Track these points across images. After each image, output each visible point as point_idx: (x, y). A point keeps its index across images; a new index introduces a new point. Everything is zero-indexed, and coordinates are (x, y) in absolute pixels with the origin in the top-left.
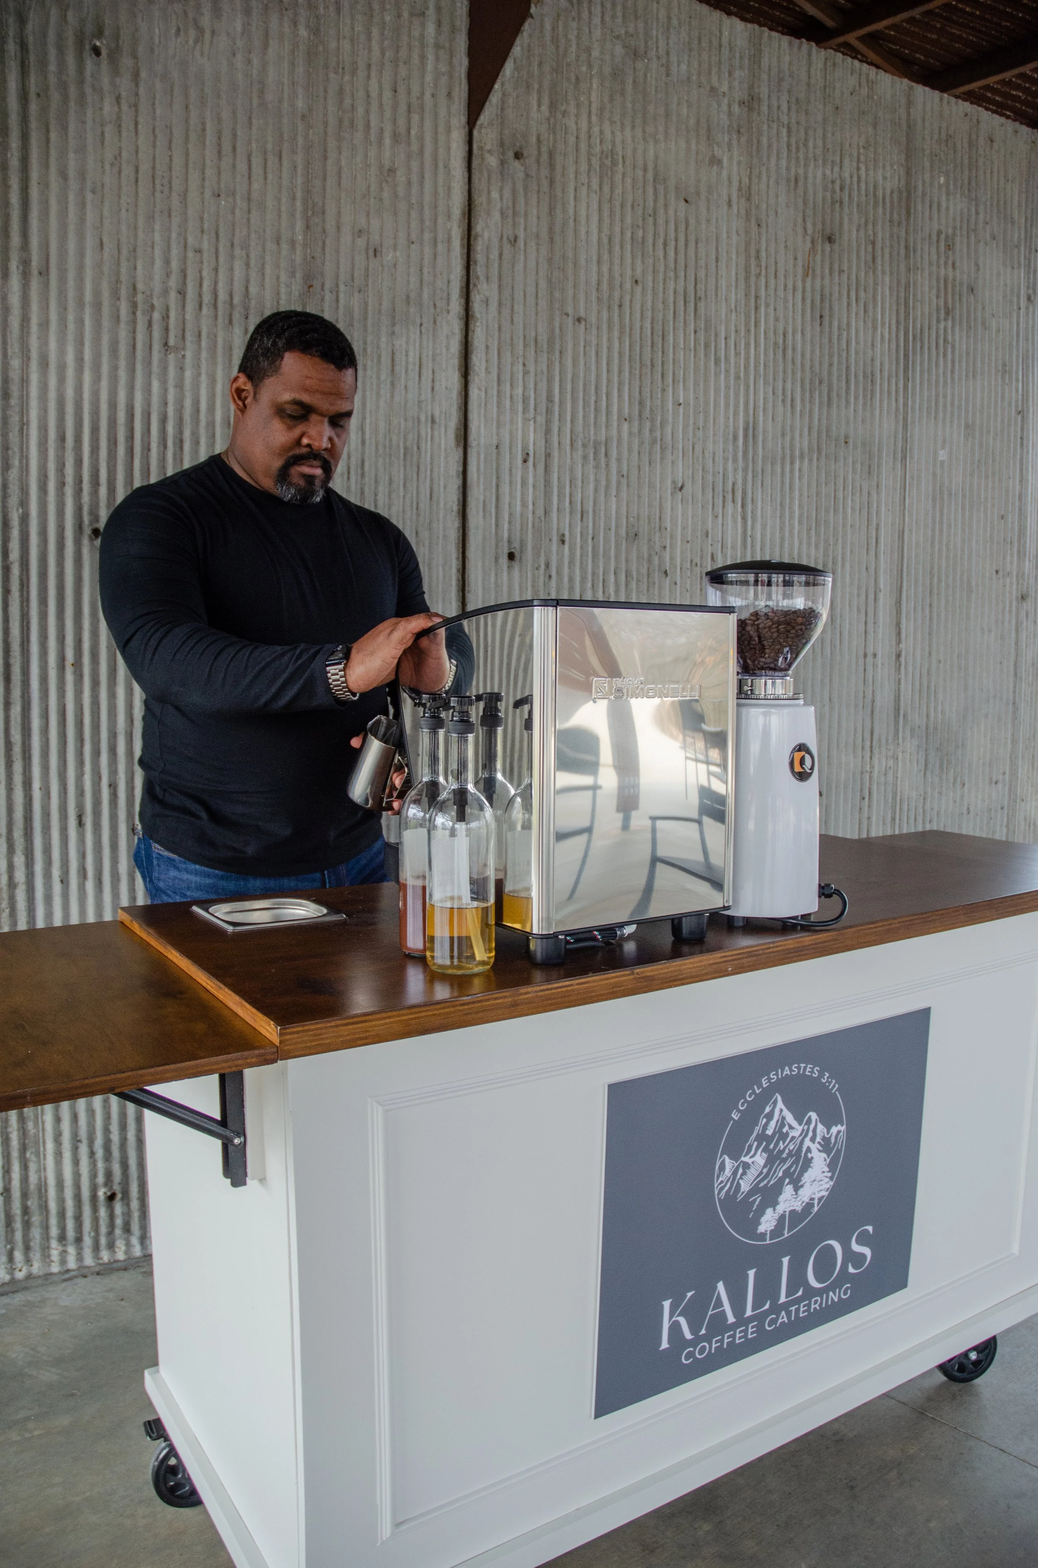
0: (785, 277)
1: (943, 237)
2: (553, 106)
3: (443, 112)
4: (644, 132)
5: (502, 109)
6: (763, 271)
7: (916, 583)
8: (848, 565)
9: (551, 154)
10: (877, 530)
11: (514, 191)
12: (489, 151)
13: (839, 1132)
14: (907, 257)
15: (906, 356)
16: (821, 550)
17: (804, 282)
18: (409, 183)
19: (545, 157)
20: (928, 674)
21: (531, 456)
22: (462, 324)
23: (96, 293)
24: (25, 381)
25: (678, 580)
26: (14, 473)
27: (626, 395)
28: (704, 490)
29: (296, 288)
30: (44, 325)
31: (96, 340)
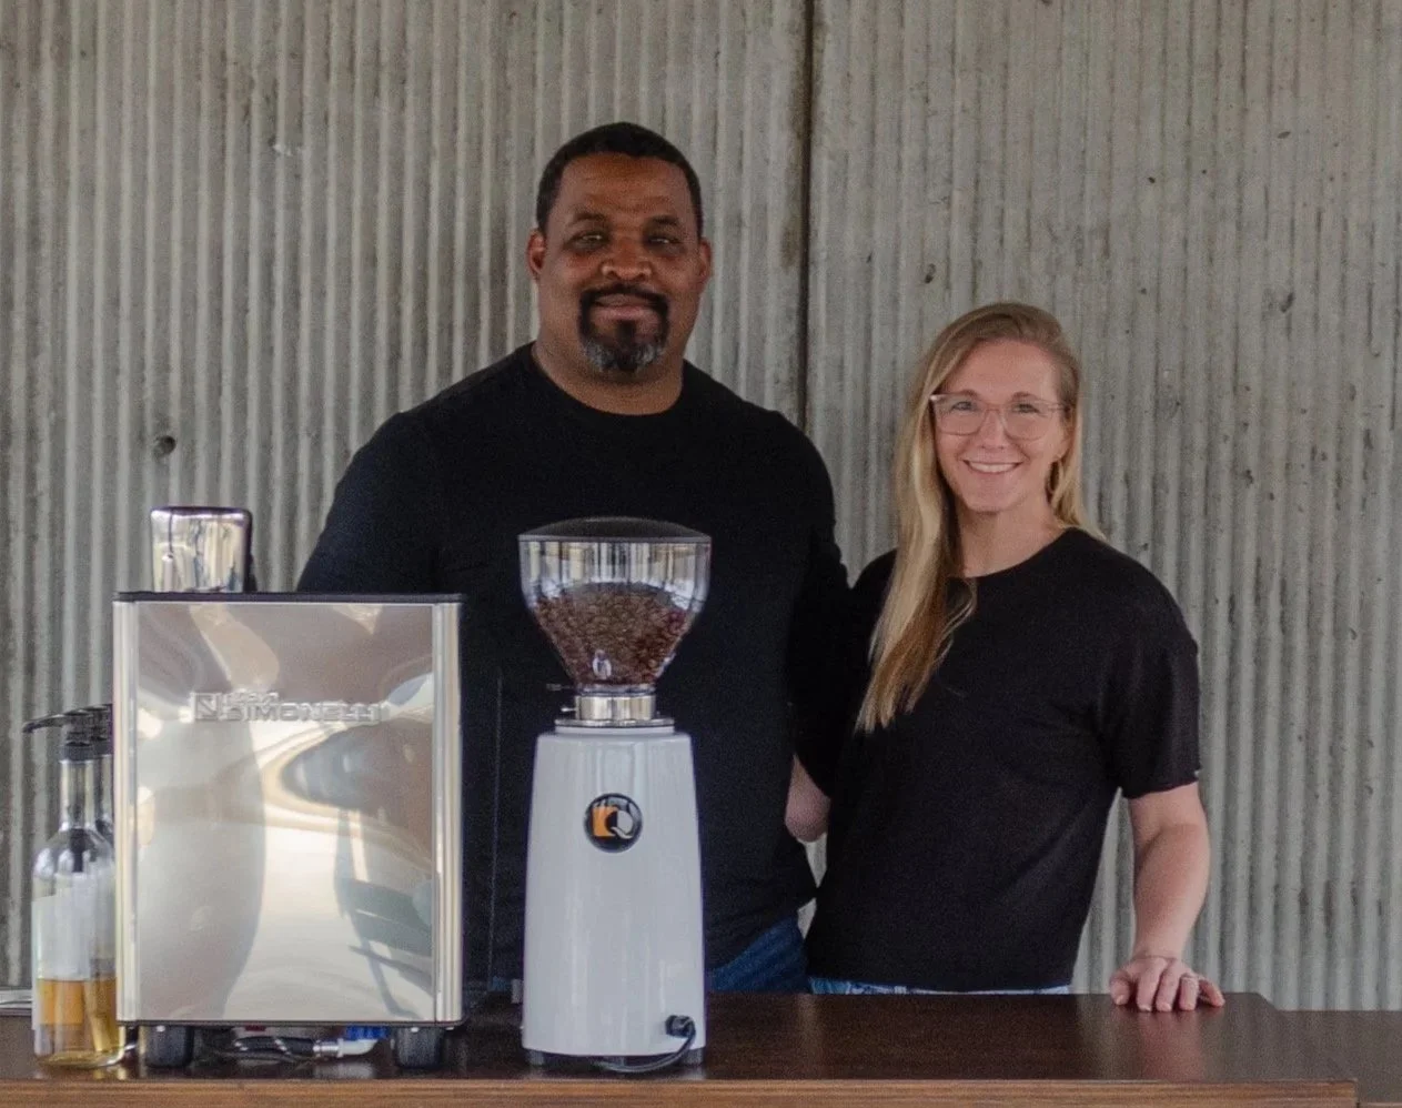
21: (940, 268)
22: (798, 42)
23: (165, 74)
24: (61, 220)
25: (1278, 488)
26: (44, 362)
27: (1152, 128)
28: (1344, 303)
29: (487, 21)
30: (88, 131)
31: (165, 146)
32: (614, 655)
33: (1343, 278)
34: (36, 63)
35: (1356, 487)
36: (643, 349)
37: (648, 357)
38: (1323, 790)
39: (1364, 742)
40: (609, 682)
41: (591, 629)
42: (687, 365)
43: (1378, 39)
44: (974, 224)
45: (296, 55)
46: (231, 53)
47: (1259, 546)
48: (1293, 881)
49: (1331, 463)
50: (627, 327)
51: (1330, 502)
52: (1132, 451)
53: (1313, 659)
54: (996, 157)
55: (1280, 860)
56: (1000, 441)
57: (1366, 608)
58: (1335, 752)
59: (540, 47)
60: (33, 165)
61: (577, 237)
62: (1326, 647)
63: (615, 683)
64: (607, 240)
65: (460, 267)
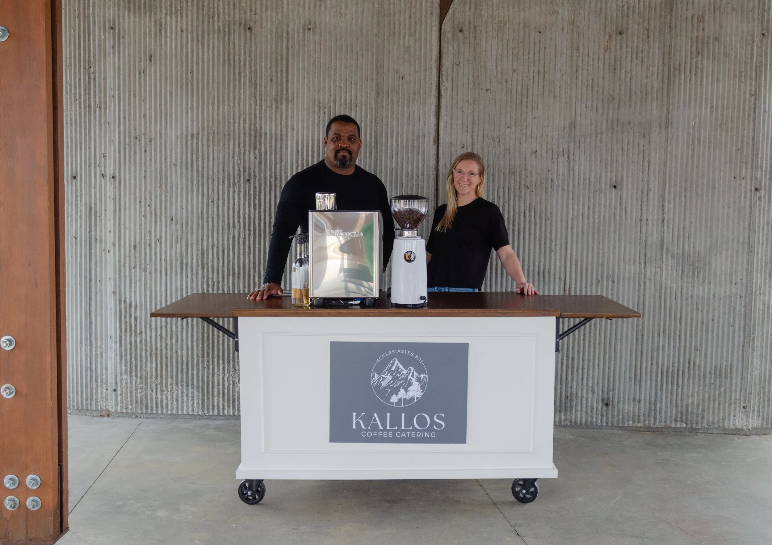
0: (593, 55)
1: (696, 17)
2: (476, 8)
3: (429, 21)
4: (519, 8)
5: (454, 15)
6: (581, 55)
7: (675, 185)
8: (630, 180)
9: (475, 27)
10: (649, 162)
11: (459, 45)
12: (448, 32)
13: (424, 377)
14: (671, 31)
15: (669, 79)
16: (614, 174)
17: (604, 55)
18: (416, 50)
19: (472, 29)
20: (684, 229)
21: (466, 145)
22: (436, 99)
23: (308, 105)
24: (287, 135)
25: (534, 190)
26: (283, 163)
27: (508, 117)
28: (547, 152)
29: (373, 95)
30: (292, 117)
31: (308, 120)
32: (410, 223)
33: (547, 147)
34: (282, 103)
35: (550, 189)
36: (347, 161)
37: (348, 163)
38: (543, 251)
39: (551, 241)
40: (409, 228)
41: (405, 217)
42: (356, 165)
43: (554, 98)
44: (472, 136)
45: (335, 102)
46: (321, 101)
47: (530, 201)
48: (537, 269)
49: (544, 185)
50: (344, 157)
51: (544, 192)
52: (504, 183)
53: (541, 224)
54: (477, 123)
55: (534, 265)
56: (466, 180)
57: (551, 213)
58: (545, 243)
59: (384, 100)
60: (281, 123)
61: (334, 138)
62: (543, 222)
63: (410, 228)
64: (340, 139)
65: (368, 145)
